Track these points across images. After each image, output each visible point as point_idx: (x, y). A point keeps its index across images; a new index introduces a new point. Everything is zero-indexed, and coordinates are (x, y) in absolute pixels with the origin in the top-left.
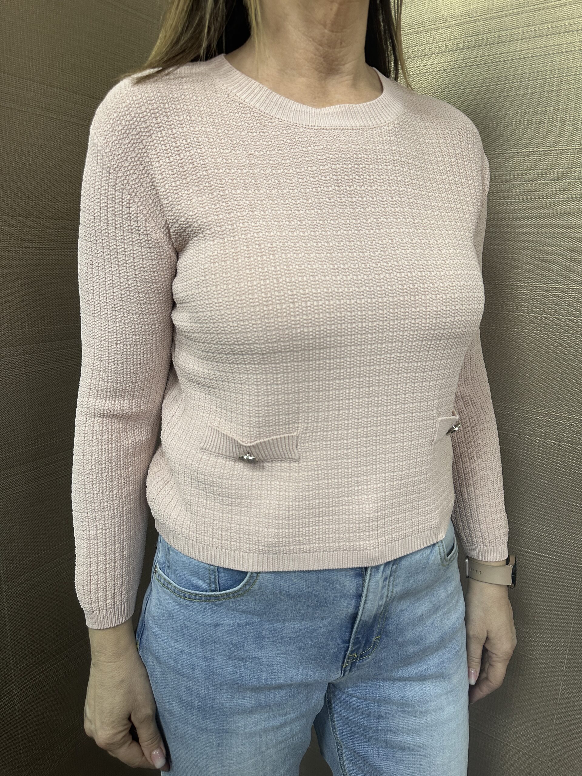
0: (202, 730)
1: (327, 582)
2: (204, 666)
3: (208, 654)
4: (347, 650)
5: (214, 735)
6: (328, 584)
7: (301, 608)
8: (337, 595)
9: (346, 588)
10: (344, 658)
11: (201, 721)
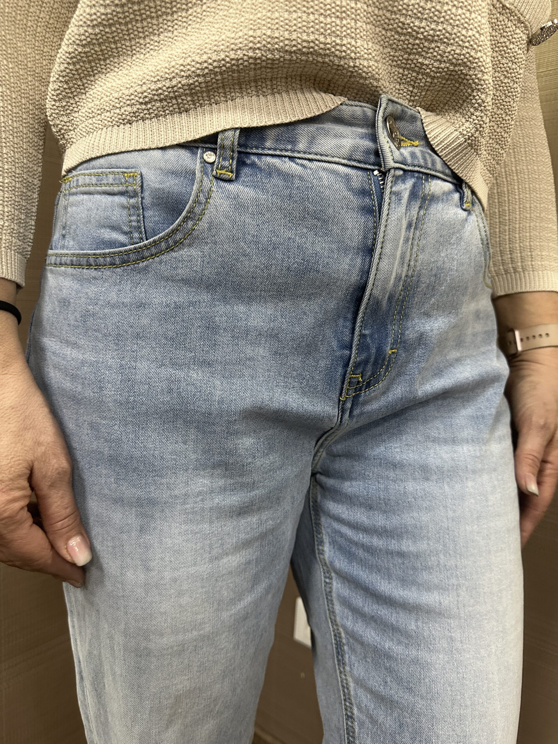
0: (115, 501)
1: (318, 219)
2: (118, 382)
3: (127, 359)
4: (346, 365)
5: (134, 509)
6: (319, 224)
7: (277, 274)
8: (334, 246)
9: (349, 232)
10: (343, 383)
11: (114, 486)
